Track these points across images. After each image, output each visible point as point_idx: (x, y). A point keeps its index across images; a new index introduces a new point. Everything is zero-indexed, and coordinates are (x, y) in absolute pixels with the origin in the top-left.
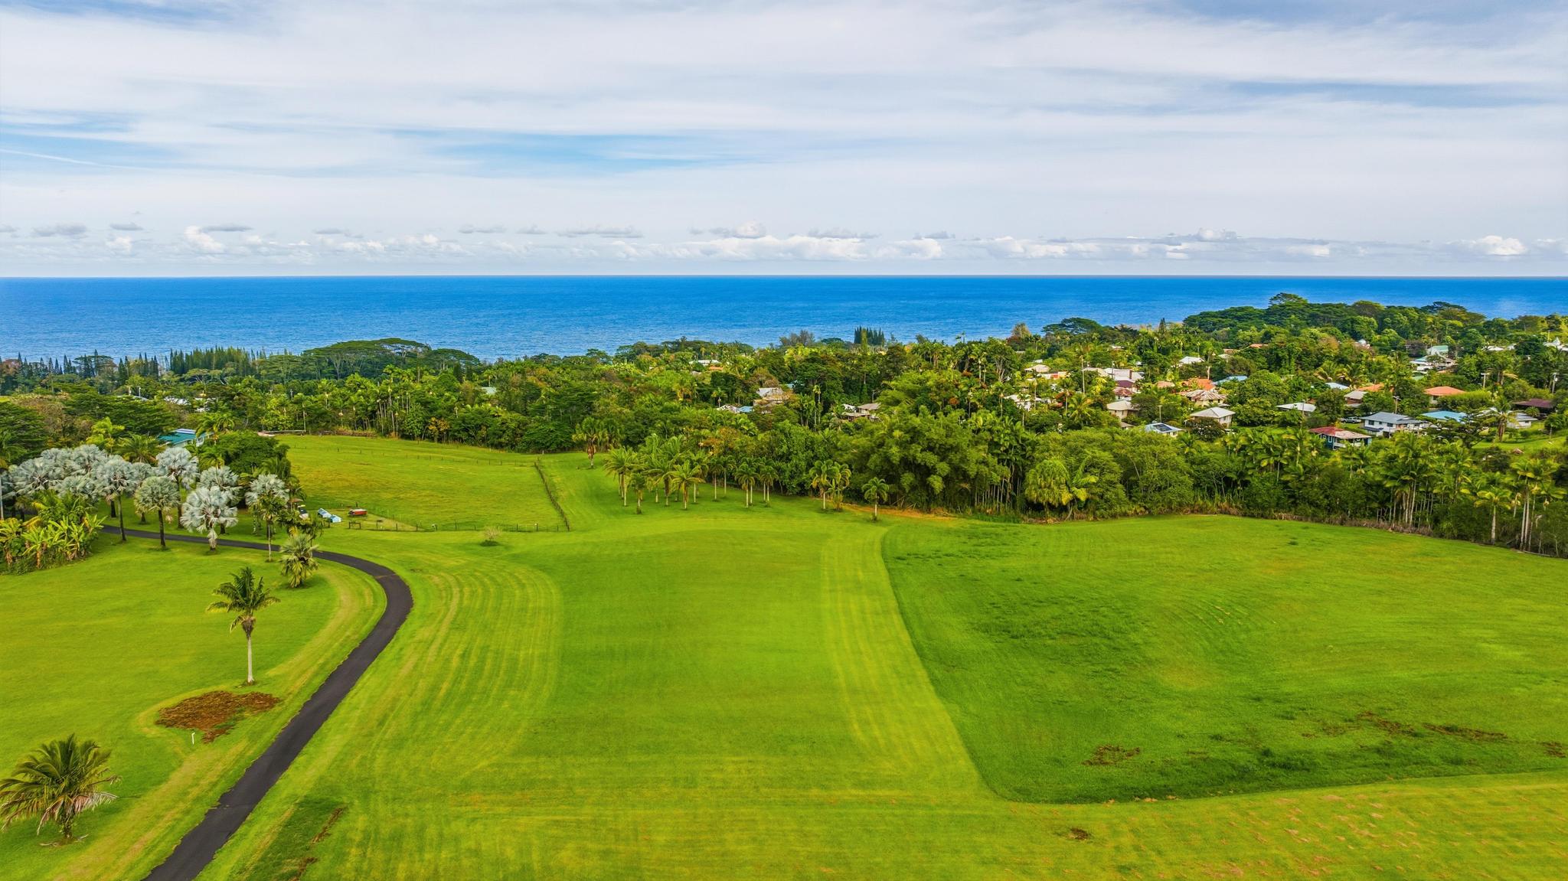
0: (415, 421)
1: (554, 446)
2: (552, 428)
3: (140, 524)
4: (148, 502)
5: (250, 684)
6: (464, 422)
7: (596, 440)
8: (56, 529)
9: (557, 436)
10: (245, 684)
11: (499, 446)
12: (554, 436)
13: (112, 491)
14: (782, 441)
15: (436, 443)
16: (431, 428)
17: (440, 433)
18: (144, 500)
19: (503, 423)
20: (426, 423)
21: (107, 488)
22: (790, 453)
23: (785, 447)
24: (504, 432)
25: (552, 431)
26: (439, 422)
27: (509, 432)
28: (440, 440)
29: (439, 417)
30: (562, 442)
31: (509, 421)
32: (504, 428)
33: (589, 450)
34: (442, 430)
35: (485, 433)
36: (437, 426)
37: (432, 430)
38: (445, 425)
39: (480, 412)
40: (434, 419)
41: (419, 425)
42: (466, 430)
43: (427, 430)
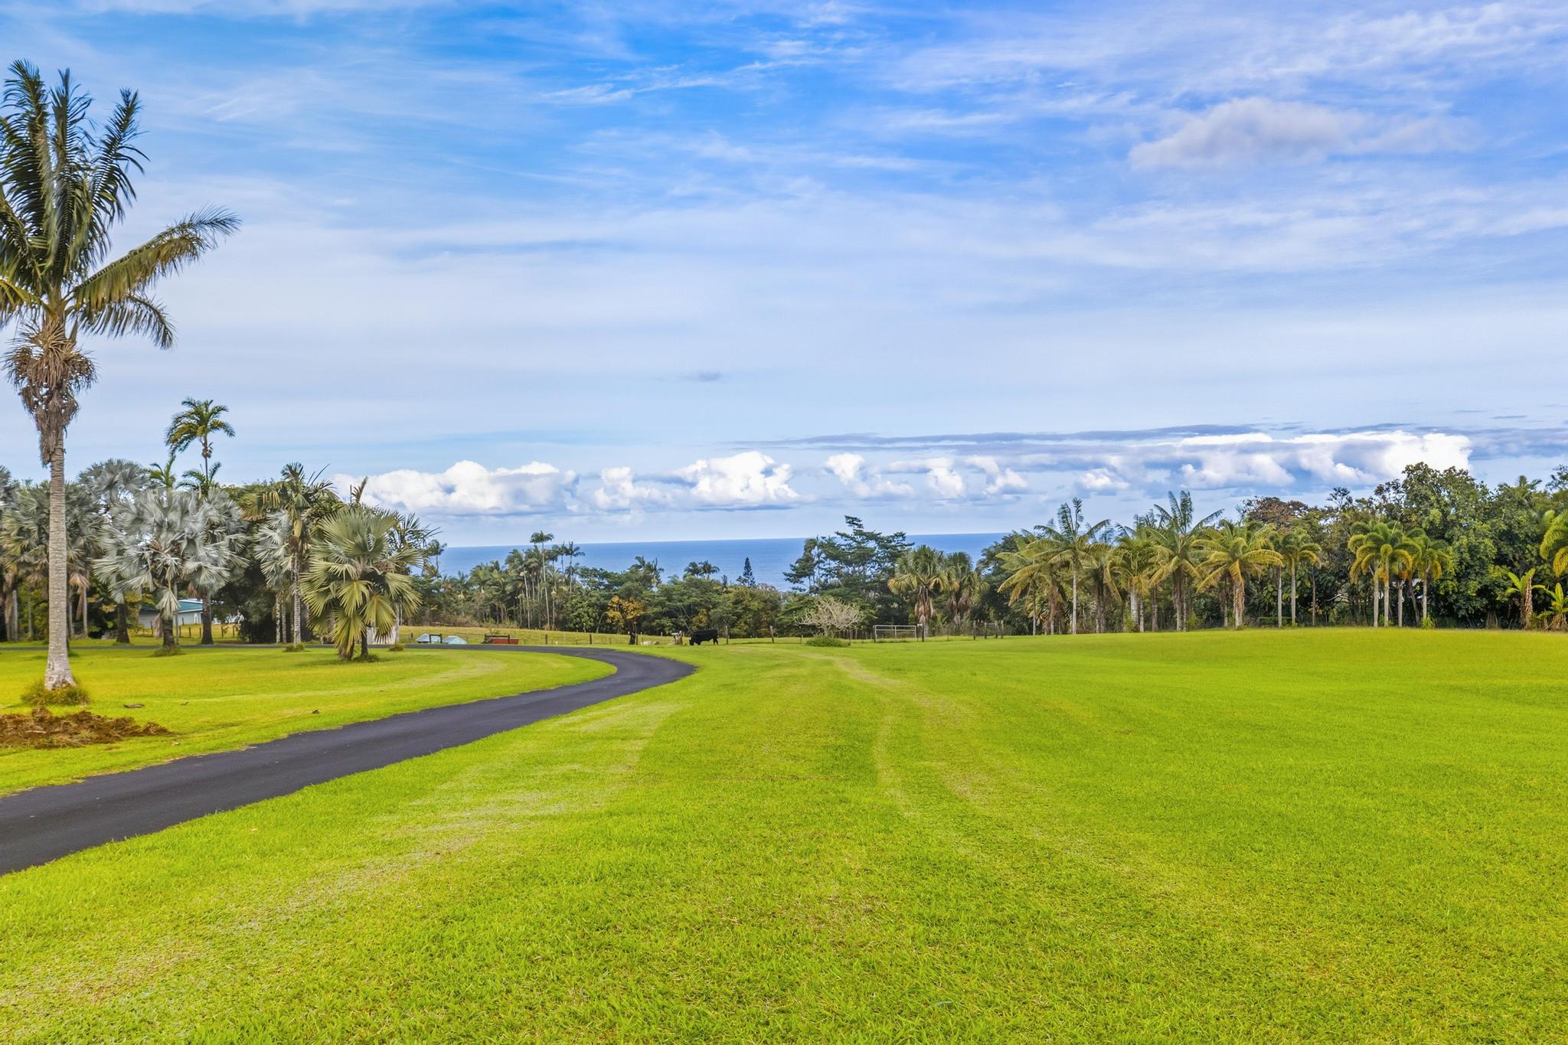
0: (585, 604)
6: (672, 598)
7: (937, 585)
16: (611, 613)
17: (627, 621)
18: (21, 530)
19: (736, 603)
24: (739, 616)
26: (625, 604)
29: (627, 595)
32: (739, 610)
33: (921, 608)
34: (629, 617)
35: (704, 619)
36: (622, 611)
37: (613, 618)
38: (633, 608)
39: (697, 584)
40: (616, 599)
41: (590, 610)
42: (670, 614)
43: (606, 617)
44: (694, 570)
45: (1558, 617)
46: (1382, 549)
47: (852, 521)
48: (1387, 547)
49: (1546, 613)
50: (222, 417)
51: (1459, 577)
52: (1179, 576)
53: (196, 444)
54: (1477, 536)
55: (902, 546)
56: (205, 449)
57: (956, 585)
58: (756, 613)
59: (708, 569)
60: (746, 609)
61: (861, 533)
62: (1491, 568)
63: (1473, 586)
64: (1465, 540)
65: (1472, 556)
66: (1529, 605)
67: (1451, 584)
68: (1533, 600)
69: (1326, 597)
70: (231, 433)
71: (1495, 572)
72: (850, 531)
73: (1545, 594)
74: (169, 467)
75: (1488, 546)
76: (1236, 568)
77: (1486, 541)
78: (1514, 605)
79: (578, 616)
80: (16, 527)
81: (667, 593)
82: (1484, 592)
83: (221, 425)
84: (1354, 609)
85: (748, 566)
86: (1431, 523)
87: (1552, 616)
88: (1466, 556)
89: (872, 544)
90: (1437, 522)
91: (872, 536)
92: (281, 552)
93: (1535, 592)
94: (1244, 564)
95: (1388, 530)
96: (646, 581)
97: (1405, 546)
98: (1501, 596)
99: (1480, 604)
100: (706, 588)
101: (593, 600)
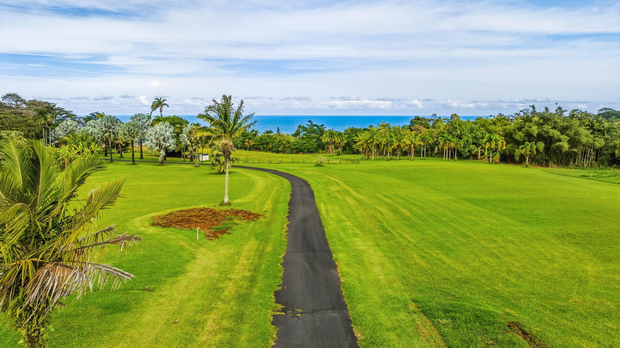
0: (239, 141)
1: (306, 150)
2: (305, 142)
3: (120, 158)
4: (126, 135)
5: (226, 204)
6: (262, 140)
7: (335, 141)
8: (75, 149)
9: (307, 145)
10: (222, 204)
11: (278, 152)
12: (306, 145)
13: (106, 132)
14: (457, 128)
15: (248, 151)
16: (246, 144)
17: (250, 146)
18: (124, 133)
19: (280, 142)
20: (244, 142)
21: (104, 129)
22: (461, 135)
23: (459, 132)
24: (280, 145)
25: (305, 143)
26: (250, 141)
27: (283, 146)
28: (250, 150)
29: (250, 139)
30: (310, 148)
31: (282, 140)
32: (280, 144)
33: (330, 147)
34: (251, 145)
35: (271, 146)
36: (249, 143)
37: (246, 145)
38: (252, 143)
39: (268, 136)
40: (247, 140)
41: (240, 142)
42: (262, 144)
43: (244, 144)
44: (268, 132)
45: (486, 158)
46: (447, 142)
47: (309, 121)
48: (448, 142)
49: (484, 156)
50: (165, 102)
51: (464, 147)
52: (399, 146)
53: (158, 109)
54: (468, 138)
55: (323, 128)
56: (161, 110)
57: (339, 141)
58: (285, 144)
59: (271, 132)
60: (282, 143)
61: (312, 125)
62: (471, 146)
63: (467, 150)
64: (466, 139)
65: (467, 143)
66: (479, 154)
67: (462, 149)
68: (481, 153)
69: (432, 149)
70: (168, 107)
71: (472, 147)
72: (309, 124)
73: (483, 152)
74: (151, 114)
75: (471, 140)
76: (412, 146)
77: (470, 139)
78: (476, 154)
79: (237, 144)
80: (123, 133)
81: (261, 139)
82: (469, 151)
83: (165, 104)
84: (438, 153)
85: (278, 129)
86: (458, 134)
87: (485, 157)
88: (466, 142)
89: (315, 128)
90: (459, 134)
91: (315, 125)
92: (186, 140)
93: (481, 151)
94: (414, 144)
95: (448, 137)
96: (255, 135)
97: (452, 141)
98: (473, 152)
99: (468, 154)
100: (271, 137)
101: (241, 140)
